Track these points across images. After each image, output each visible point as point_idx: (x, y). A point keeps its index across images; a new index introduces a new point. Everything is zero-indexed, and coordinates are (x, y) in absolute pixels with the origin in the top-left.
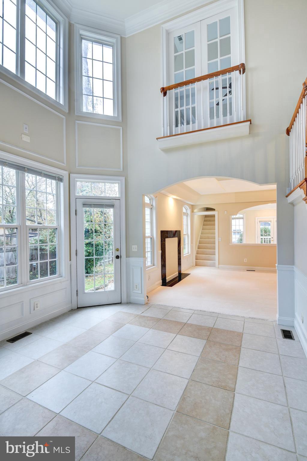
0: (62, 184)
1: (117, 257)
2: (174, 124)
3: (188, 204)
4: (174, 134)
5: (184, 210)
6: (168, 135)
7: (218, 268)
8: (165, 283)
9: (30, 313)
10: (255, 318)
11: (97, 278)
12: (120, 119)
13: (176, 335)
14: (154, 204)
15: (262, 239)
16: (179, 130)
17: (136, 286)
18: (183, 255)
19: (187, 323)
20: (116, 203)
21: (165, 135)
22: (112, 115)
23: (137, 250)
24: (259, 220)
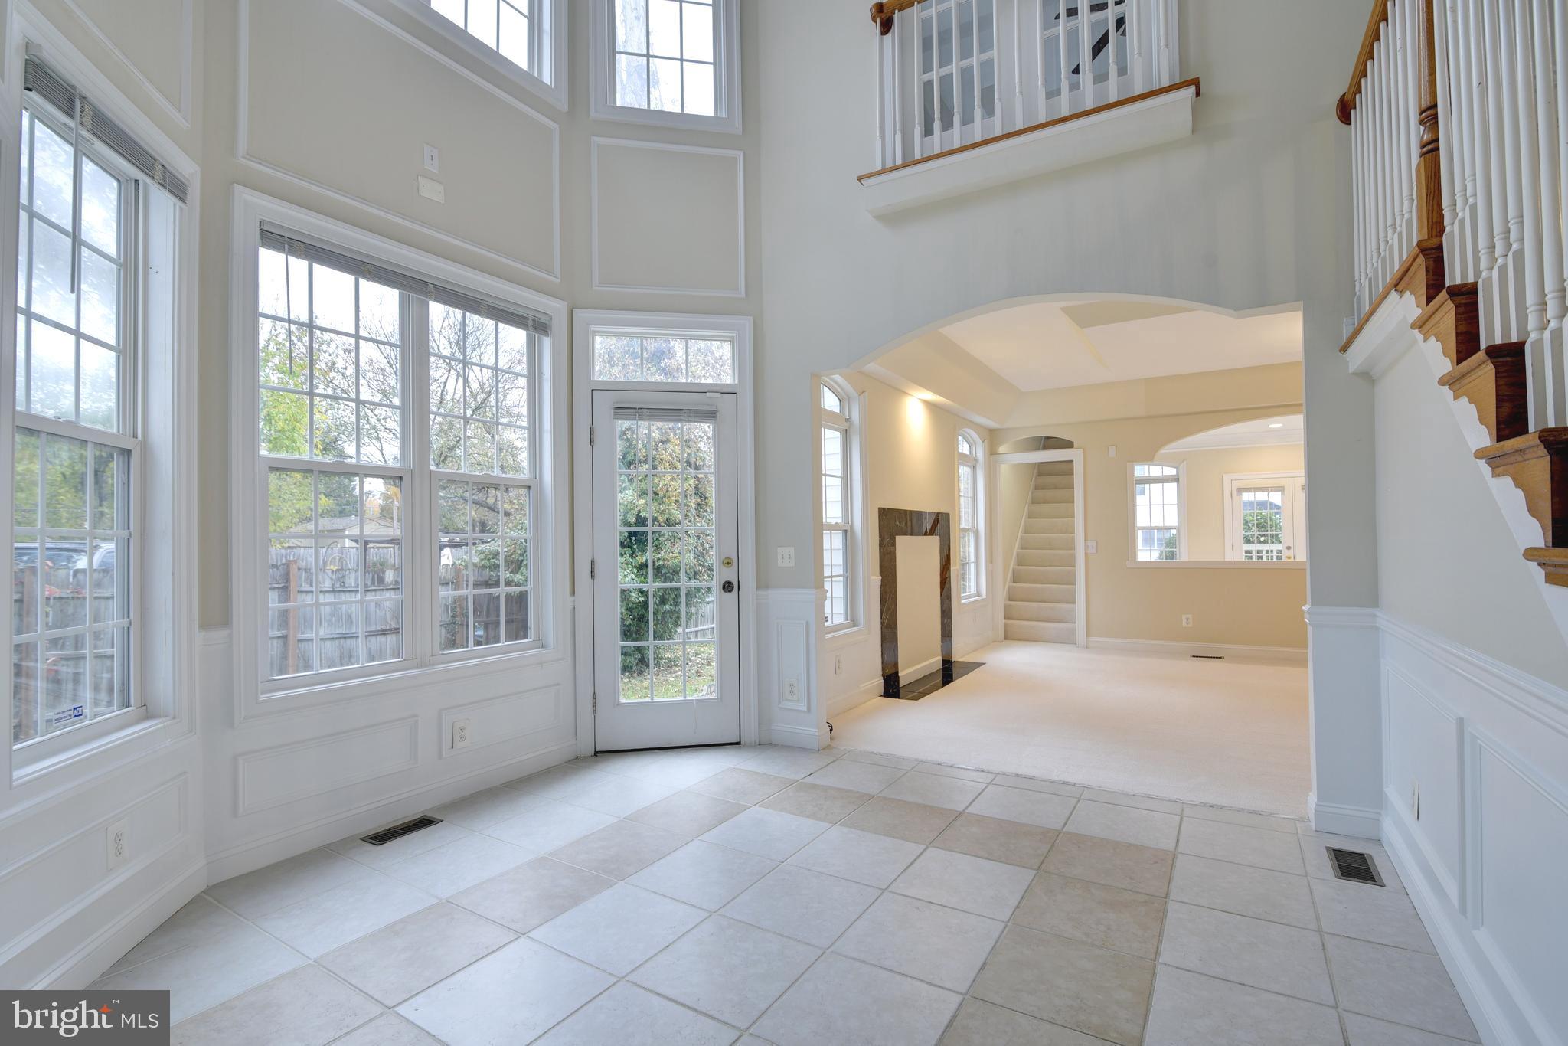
0: (547, 342)
1: (728, 587)
2: (916, 122)
3: (977, 427)
4: (918, 156)
5: (964, 448)
6: (899, 162)
7: (1087, 647)
8: (892, 687)
9: (440, 756)
10: (1222, 807)
11: (671, 679)
12: (738, 123)
13: (925, 849)
14: (856, 416)
15: (1247, 552)
16: (937, 141)
17: (792, 686)
18: (960, 599)
19: (968, 811)
20: (725, 405)
21: (889, 164)
22: (713, 115)
23: (792, 564)
24: (1236, 485)
